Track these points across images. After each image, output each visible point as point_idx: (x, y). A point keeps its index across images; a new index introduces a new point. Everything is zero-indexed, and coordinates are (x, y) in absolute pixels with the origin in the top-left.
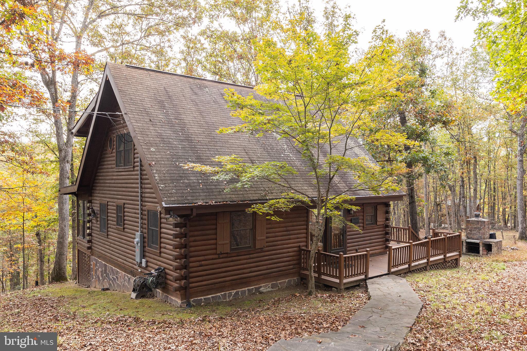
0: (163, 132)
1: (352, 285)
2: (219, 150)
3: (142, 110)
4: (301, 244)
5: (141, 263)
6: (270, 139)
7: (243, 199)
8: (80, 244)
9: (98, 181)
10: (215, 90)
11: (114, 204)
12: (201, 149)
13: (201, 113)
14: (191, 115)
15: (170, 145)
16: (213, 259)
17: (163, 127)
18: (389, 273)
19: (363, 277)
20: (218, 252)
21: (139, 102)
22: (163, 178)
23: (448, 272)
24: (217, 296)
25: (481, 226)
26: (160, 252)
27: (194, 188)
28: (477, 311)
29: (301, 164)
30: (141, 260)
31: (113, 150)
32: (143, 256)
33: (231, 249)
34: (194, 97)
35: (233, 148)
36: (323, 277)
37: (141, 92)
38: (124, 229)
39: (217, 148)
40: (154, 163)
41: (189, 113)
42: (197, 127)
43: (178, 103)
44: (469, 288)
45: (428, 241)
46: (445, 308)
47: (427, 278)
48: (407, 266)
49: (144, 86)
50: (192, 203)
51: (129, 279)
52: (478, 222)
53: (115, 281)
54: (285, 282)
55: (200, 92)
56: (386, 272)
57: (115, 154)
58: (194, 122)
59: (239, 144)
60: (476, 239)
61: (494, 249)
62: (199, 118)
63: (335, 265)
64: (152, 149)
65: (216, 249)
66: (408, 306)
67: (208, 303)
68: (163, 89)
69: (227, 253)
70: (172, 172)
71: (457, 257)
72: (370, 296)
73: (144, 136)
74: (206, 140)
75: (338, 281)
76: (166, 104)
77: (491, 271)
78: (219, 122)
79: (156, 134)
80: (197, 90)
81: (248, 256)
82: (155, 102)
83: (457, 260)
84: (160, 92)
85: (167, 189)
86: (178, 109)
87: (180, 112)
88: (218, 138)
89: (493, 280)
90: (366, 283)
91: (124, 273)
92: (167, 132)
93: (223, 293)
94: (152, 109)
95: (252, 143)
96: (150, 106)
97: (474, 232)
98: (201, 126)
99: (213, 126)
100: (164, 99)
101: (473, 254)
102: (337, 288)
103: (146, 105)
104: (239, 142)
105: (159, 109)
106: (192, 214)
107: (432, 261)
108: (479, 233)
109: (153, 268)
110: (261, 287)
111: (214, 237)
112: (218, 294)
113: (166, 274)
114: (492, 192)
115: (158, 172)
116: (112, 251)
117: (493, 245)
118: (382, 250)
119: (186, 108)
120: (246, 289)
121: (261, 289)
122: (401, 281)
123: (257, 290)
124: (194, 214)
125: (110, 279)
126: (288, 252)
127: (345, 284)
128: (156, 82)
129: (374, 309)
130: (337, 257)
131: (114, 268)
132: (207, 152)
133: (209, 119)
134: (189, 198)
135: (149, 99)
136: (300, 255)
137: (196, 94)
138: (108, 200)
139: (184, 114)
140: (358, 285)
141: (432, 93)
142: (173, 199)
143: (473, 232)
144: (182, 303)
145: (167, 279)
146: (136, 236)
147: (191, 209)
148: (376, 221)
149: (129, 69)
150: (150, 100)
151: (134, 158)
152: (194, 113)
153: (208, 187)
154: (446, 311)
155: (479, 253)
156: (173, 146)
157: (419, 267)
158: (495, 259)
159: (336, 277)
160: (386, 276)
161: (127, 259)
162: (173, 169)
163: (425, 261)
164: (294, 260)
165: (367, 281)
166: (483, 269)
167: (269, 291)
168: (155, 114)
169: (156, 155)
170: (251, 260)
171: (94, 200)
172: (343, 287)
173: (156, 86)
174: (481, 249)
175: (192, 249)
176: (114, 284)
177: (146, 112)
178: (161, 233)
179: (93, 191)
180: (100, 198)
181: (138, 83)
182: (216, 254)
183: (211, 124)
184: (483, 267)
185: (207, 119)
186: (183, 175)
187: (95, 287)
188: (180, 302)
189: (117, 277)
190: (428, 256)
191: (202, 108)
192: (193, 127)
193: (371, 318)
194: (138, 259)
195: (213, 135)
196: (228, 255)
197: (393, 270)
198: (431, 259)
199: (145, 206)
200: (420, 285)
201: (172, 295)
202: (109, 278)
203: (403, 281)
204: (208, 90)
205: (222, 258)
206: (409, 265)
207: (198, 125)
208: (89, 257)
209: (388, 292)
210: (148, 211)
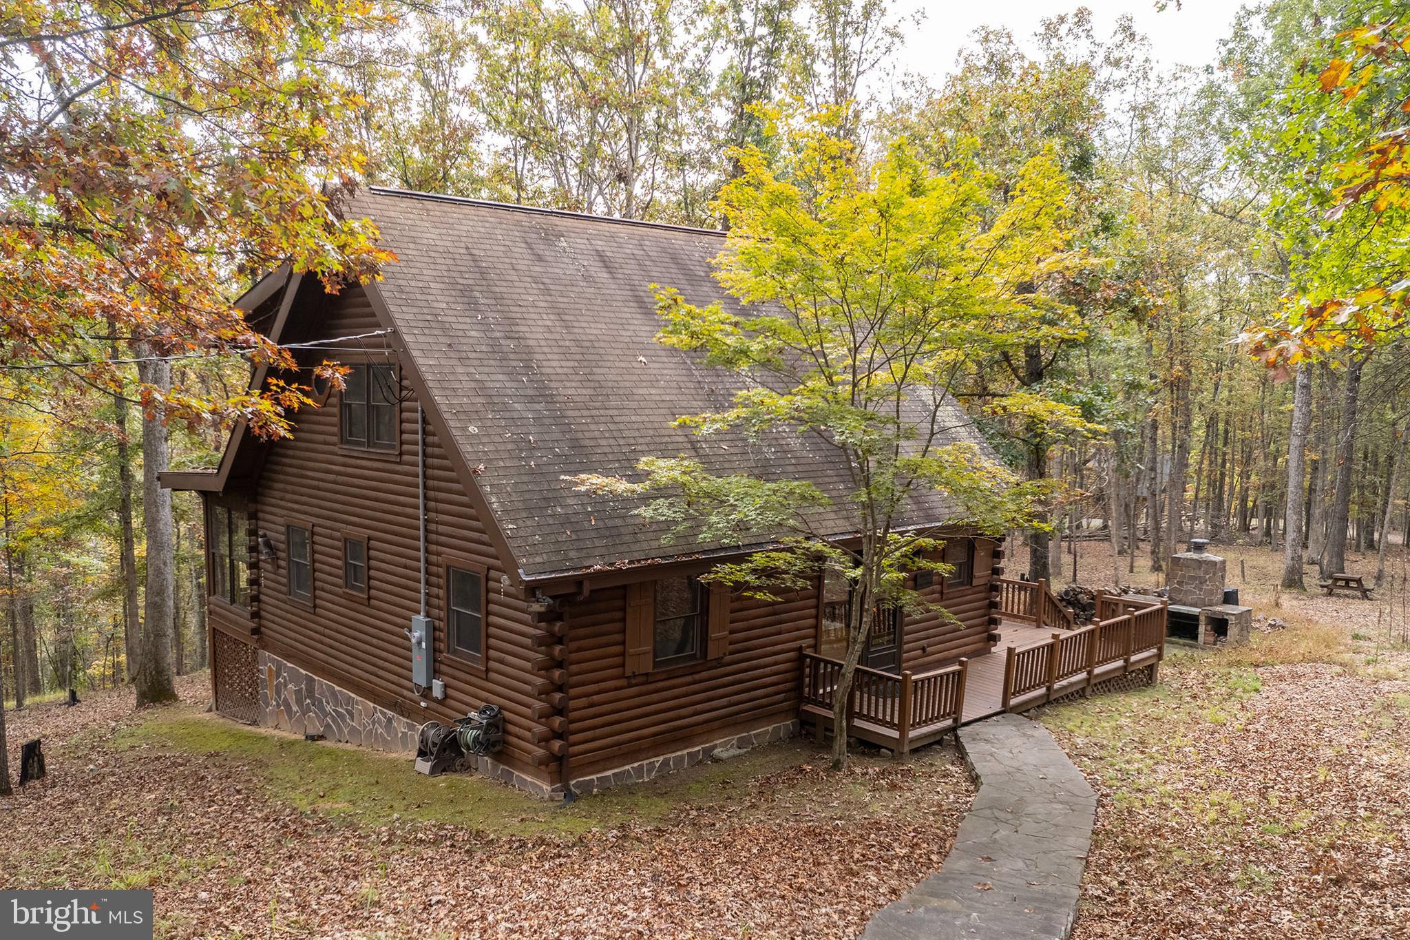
0: (485, 377)
1: (926, 742)
2: (617, 419)
3: (429, 317)
4: (804, 643)
5: (430, 688)
6: (726, 379)
7: (686, 549)
8: (220, 615)
9: (278, 468)
10: (581, 243)
11: (338, 534)
12: (578, 420)
13: (560, 314)
14: (540, 323)
15: (507, 415)
16: (616, 689)
17: (485, 362)
18: (1006, 710)
19: (949, 722)
20: (628, 673)
21: (419, 296)
22: (509, 506)
23: (1134, 701)
24: (623, 773)
25: (1206, 573)
26: (488, 670)
27: (578, 528)
28: (1213, 815)
29: (803, 444)
30: (429, 682)
31: (329, 397)
32: (434, 672)
33: (656, 665)
34: (537, 269)
35: (647, 412)
36: (857, 723)
37: (419, 265)
38: (369, 598)
39: (611, 412)
40: (482, 467)
41: (533, 316)
42: (556, 357)
43: (504, 290)
44: (1187, 749)
45: (1093, 631)
46: (1144, 806)
47: (1089, 720)
48: (1043, 690)
49: (420, 247)
50: (581, 568)
51: (390, 720)
52: (1200, 563)
53: (344, 720)
54: (767, 732)
55: (548, 254)
56: (998, 708)
57: (336, 410)
58: (550, 343)
59: (658, 398)
60: (1191, 605)
61: (1233, 631)
62: (558, 329)
63: (874, 688)
64: (473, 429)
65: (623, 665)
66: (1067, 803)
67: (606, 789)
68: (463, 251)
69: (647, 674)
70: (525, 488)
71: (1153, 661)
72: (978, 777)
73: (448, 393)
74: (584, 392)
75: (895, 734)
76: (478, 294)
77: (1230, 695)
78: (607, 338)
79: (473, 385)
80: (541, 248)
81: (688, 679)
82: (454, 293)
83: (1151, 669)
84: (459, 262)
85: (522, 533)
86: (506, 309)
87: (514, 315)
88: (610, 384)
89: (1237, 725)
90: (957, 738)
91: (372, 705)
92: (497, 380)
93: (636, 765)
94: (451, 312)
95: (687, 391)
96: (444, 305)
97: (1189, 587)
98: (566, 354)
99: (592, 351)
100: (471, 282)
101: (1182, 641)
102: (892, 751)
103: (435, 305)
104: (658, 391)
105: (467, 313)
106: (580, 593)
107: (1098, 675)
108: (1201, 590)
109: (475, 708)
110: (715, 747)
111: (618, 637)
112: (626, 767)
113: (505, 721)
114: (1220, 445)
115: (495, 491)
116: (331, 647)
117: (1232, 620)
118: (980, 645)
119: (526, 303)
120: (685, 752)
121: (716, 751)
122: (1036, 733)
123: (708, 752)
124: (586, 592)
125: (326, 714)
126: (776, 663)
127: (912, 741)
128: (444, 231)
129: (997, 813)
130: (897, 680)
131: (337, 688)
132: (593, 427)
133: (581, 331)
134: (572, 554)
135: (438, 286)
136: (800, 668)
137: (540, 258)
138: (314, 520)
139: (523, 322)
140: (939, 742)
141: (1105, 219)
142: (539, 559)
143: (1185, 588)
144: (553, 791)
145: (510, 734)
146: (414, 624)
147: (578, 582)
148: (971, 576)
149: (379, 198)
150: (442, 286)
151: (402, 432)
152: (545, 317)
153: (610, 523)
154: (1146, 812)
155: (1195, 638)
156: (515, 415)
157: (1070, 690)
158: (1234, 658)
159: (891, 725)
160: (999, 717)
161: (381, 673)
162: (525, 478)
163: (1083, 675)
164: (787, 681)
165: (959, 732)
166: (1209, 689)
167: (734, 756)
168: (461, 327)
169: (484, 444)
170: (696, 687)
171: (263, 511)
172: (906, 749)
173: (448, 244)
174: (1202, 629)
175: (574, 668)
176: (339, 727)
177: (440, 325)
178: (488, 625)
179: (260, 490)
180: (285, 512)
181: (406, 239)
182: (623, 676)
183: (588, 344)
184: (1209, 684)
185: (576, 330)
186: (550, 495)
187: (276, 727)
188: (549, 789)
189: (347, 710)
190: (1090, 664)
191: (561, 299)
192: (549, 357)
193: (997, 836)
194: (420, 677)
195: (597, 378)
196: (647, 678)
197: (1013, 701)
198: (1097, 671)
199: (439, 554)
200: (1080, 741)
201: (522, 770)
202: (322, 709)
203: (1041, 731)
204: (565, 244)
205: (636, 685)
206: (1049, 689)
207: (561, 350)
208: (255, 652)
209: (1016, 764)
210: (448, 567)
